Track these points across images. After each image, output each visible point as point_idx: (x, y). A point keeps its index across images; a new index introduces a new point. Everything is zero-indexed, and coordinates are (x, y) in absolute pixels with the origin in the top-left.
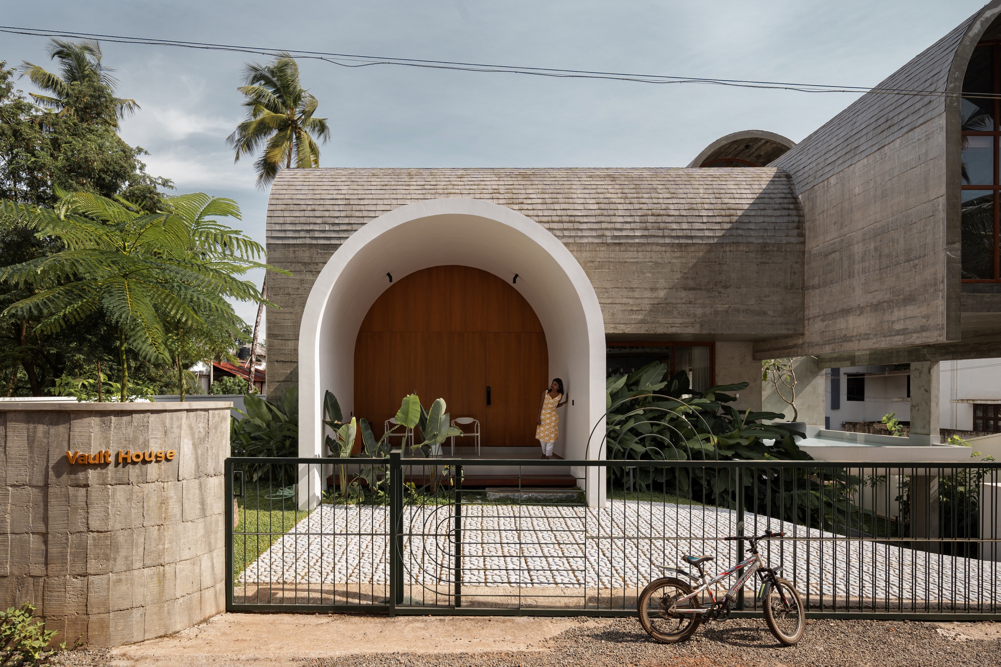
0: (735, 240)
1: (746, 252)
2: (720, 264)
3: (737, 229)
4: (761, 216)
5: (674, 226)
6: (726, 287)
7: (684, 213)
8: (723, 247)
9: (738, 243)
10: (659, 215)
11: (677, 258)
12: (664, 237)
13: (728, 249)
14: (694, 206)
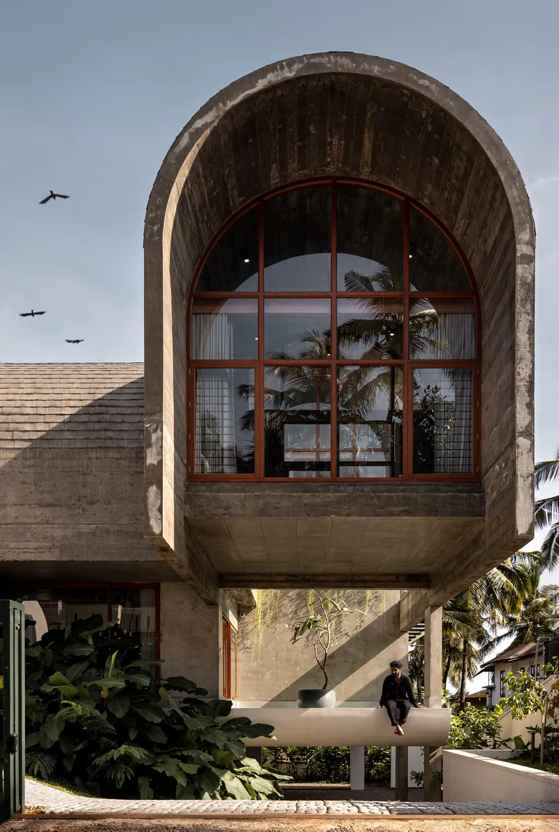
0: (102, 445)
1: (117, 459)
2: (84, 474)
3: (106, 430)
4: (138, 414)
5: (28, 427)
6: (91, 503)
7: (41, 411)
8: (88, 453)
9: (106, 447)
10: (9, 414)
11: (29, 466)
12: (13, 440)
13: (94, 455)
14: (58, 403)
